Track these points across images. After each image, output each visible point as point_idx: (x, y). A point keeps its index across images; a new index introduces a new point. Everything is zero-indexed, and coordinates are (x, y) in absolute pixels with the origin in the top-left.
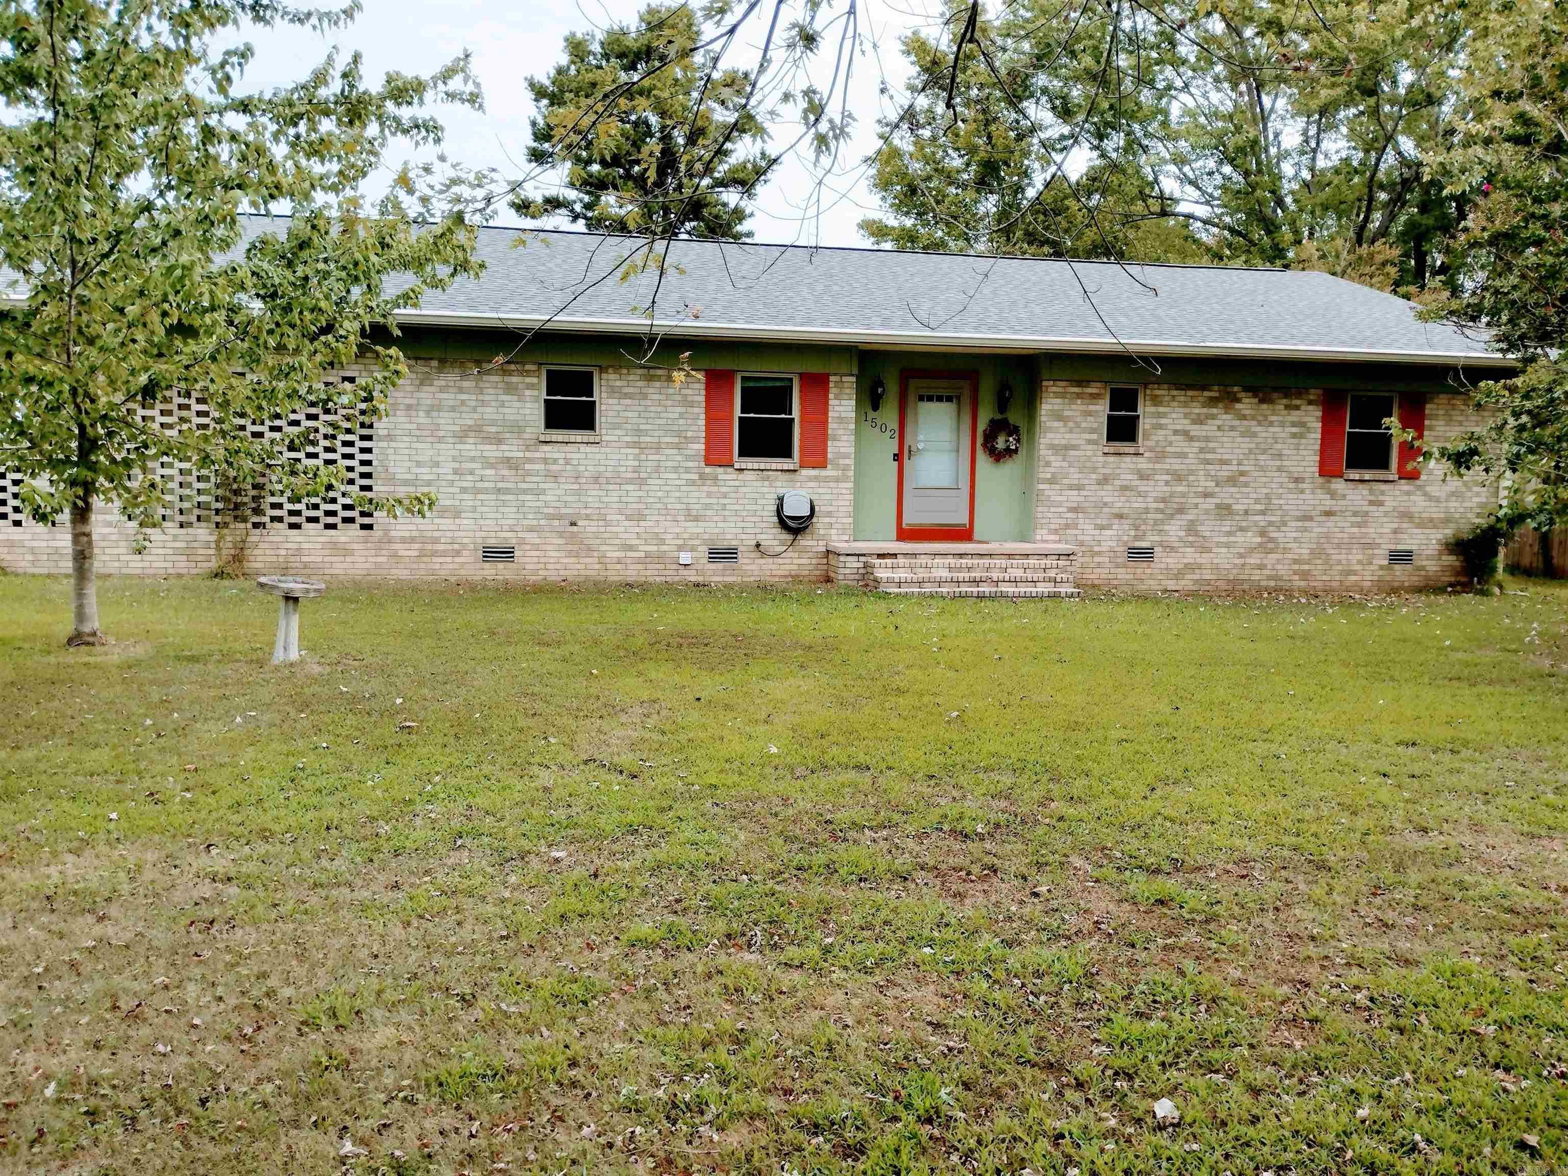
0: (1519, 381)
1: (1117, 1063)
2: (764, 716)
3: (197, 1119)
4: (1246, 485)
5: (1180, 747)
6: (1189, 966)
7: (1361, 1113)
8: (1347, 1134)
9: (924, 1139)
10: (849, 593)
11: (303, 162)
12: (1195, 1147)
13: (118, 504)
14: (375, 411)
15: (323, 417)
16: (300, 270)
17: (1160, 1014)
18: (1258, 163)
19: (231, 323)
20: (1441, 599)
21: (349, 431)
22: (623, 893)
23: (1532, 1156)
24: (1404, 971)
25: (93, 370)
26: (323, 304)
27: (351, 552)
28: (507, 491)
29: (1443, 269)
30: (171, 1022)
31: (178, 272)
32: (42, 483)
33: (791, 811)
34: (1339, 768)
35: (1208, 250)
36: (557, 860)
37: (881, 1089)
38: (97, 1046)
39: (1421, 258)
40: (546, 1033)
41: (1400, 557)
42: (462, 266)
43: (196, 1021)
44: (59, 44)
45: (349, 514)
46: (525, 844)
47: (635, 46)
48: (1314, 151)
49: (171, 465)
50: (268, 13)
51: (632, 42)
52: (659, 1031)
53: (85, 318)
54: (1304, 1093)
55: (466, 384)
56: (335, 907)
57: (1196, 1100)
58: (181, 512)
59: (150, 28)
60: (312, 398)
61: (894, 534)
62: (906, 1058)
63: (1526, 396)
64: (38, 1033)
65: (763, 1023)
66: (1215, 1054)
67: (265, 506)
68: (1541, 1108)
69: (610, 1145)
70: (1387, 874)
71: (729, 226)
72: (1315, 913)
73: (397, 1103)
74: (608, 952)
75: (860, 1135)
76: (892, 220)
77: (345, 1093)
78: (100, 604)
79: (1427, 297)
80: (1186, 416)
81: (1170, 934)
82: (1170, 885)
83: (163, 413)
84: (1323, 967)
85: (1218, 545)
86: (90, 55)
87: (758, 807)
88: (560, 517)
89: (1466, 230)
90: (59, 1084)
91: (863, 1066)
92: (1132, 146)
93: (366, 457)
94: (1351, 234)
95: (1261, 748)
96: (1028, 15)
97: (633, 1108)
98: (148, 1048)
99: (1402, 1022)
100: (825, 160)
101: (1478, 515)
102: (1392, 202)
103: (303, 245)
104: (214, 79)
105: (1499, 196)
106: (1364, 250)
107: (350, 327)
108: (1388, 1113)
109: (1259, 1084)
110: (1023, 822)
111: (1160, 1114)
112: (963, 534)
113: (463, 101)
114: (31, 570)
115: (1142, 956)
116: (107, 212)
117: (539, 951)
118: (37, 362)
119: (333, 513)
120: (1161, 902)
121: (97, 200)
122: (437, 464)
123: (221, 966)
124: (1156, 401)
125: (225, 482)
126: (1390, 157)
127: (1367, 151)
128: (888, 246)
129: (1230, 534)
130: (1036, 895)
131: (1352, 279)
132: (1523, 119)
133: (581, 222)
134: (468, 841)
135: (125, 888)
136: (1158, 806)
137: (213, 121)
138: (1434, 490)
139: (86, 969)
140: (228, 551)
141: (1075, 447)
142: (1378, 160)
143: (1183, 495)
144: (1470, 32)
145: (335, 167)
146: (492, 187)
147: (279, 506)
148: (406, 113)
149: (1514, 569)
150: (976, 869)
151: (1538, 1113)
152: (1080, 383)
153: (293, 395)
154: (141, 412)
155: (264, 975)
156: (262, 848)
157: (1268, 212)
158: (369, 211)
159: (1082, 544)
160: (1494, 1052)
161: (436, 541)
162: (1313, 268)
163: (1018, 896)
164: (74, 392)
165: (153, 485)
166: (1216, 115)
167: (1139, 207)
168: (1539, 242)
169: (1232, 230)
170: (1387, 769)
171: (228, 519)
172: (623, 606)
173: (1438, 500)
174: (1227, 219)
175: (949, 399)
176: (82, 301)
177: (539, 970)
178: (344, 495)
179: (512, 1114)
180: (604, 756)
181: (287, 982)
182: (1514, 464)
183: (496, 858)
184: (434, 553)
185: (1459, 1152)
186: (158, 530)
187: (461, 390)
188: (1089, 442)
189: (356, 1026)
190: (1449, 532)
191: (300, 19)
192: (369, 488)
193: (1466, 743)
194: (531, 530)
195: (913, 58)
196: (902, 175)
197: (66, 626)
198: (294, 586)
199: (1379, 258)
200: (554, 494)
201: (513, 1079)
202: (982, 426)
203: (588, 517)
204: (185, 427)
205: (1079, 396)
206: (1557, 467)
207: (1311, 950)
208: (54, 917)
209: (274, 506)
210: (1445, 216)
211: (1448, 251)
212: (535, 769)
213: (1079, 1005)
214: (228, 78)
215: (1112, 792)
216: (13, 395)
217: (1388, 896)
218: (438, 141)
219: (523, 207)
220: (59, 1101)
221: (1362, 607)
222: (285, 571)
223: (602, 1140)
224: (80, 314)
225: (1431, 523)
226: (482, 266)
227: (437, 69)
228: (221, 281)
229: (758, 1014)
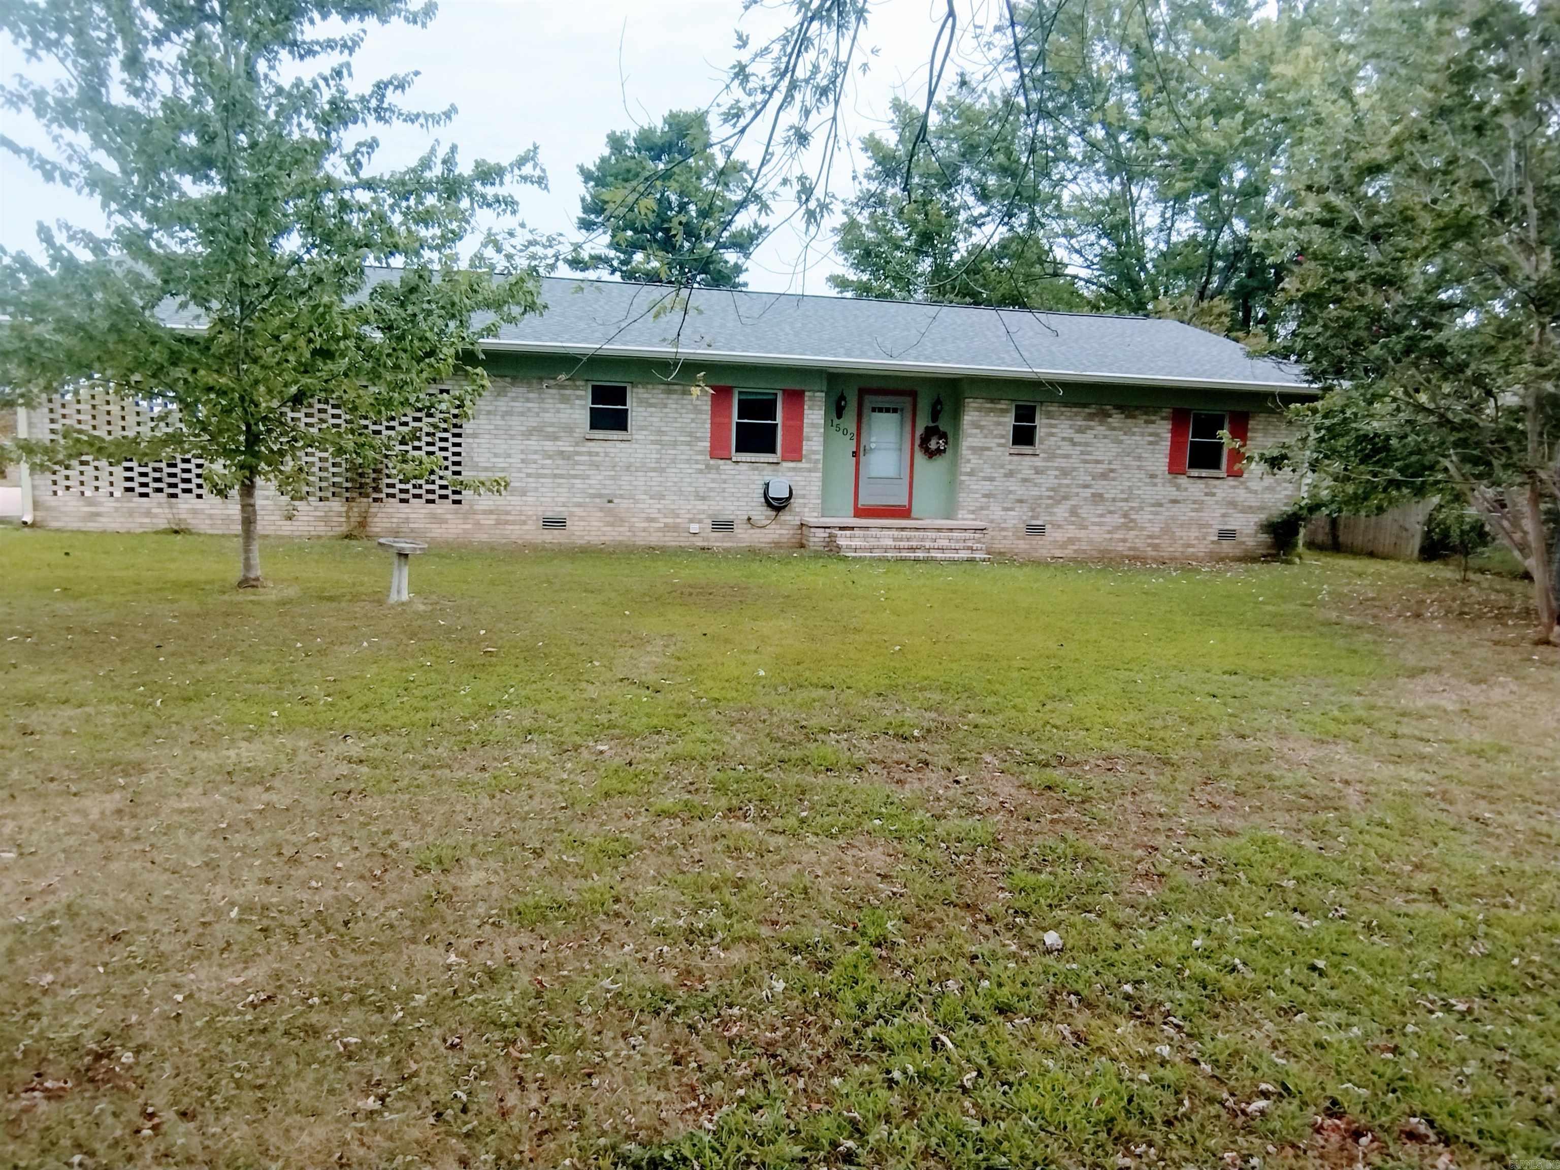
0: (1319, 404)
1: (1017, 905)
2: (754, 648)
3: (342, 936)
4: (1114, 479)
5: (1064, 673)
6: (1071, 835)
7: (1196, 943)
8: (1186, 958)
9: (875, 958)
10: (817, 555)
11: (413, 228)
12: (1074, 966)
13: (275, 483)
14: (466, 415)
15: (425, 420)
16: (410, 309)
17: (1048, 869)
18: (1128, 237)
19: (358, 348)
20: (1256, 566)
21: (445, 430)
22: (650, 777)
23: (1320, 975)
24: (1227, 840)
25: (257, 382)
26: (428, 334)
27: (445, 521)
28: (561, 476)
29: (1264, 320)
30: (321, 865)
31: (321, 310)
32: (218, 466)
33: (775, 719)
34: (1182, 690)
35: (1089, 302)
36: (601, 752)
37: (843, 922)
38: (268, 882)
39: (1247, 311)
40: (596, 877)
41: (1226, 535)
42: (530, 307)
43: (339, 865)
44: (232, 137)
45: (444, 492)
46: (577, 739)
47: (660, 142)
48: (1170, 229)
49: (313, 455)
50: (388, 114)
51: (658, 138)
52: (680, 878)
53: (250, 343)
54: (1154, 928)
55: (531, 395)
56: (439, 783)
57: (1074, 932)
58: (320, 489)
59: (299, 125)
60: (420, 405)
61: (851, 512)
62: (862, 899)
63: (1325, 416)
64: (224, 871)
65: (756, 873)
66: (1088, 899)
67: (382, 486)
68: (1327, 940)
69: (645, 960)
70: (1215, 767)
71: (729, 278)
72: (1162, 797)
73: (487, 927)
74: (642, 820)
75: (828, 955)
76: (852, 275)
77: (450, 919)
78: (261, 557)
79: (1252, 340)
80: (1071, 427)
81: (1056, 811)
82: (1057, 775)
83: (307, 415)
84: (1168, 837)
85: (1095, 524)
86: (254, 145)
87: (751, 714)
88: (600, 496)
89: (1283, 289)
90: (240, 906)
91: (829, 904)
92: (1033, 223)
93: (457, 449)
94: (1196, 293)
95: (1123, 675)
96: (957, 122)
97: (661, 933)
98: (304, 884)
99: (1226, 877)
100: (813, 229)
101: (1286, 504)
102: (1228, 268)
103: (413, 290)
104: (349, 164)
105: (1310, 265)
106: (1205, 304)
107: (447, 351)
108: (1215, 944)
109: (1120, 921)
110: (948, 728)
111: (1048, 942)
112: (904, 512)
113: (532, 182)
114: (210, 531)
115: (1035, 827)
116: (266, 264)
117: (589, 819)
118: (216, 376)
119: (433, 492)
120: (1049, 788)
121: (260, 255)
122: (509, 456)
123: (356, 825)
124: (1049, 415)
125: (353, 467)
126: (1226, 236)
127: (1209, 230)
128: (849, 295)
129: (1101, 516)
130: (957, 782)
131: (1196, 326)
132: (1328, 207)
133: (618, 274)
134: (535, 737)
135: (285, 767)
136: (1047, 717)
137: (347, 195)
138: (1254, 485)
139: (258, 825)
140: (355, 519)
141: (989, 449)
142: (1217, 237)
143: (1068, 486)
144: (1288, 141)
145: (438, 232)
146: (559, 247)
147: (393, 486)
148: (490, 191)
149: (1311, 545)
150: (913, 763)
151: (1325, 945)
152: (992, 401)
153: (405, 403)
154: (290, 415)
155: (388, 832)
156: (384, 739)
157: (1134, 274)
158: (463, 265)
159: (992, 521)
160: (1293, 900)
161: (508, 513)
162: (1167, 317)
163: (944, 783)
164: (242, 399)
165: (301, 469)
166: (1096, 200)
167: (1037, 269)
168: (1338, 301)
169: (1108, 289)
170: (1216, 692)
171: (355, 495)
172: (648, 563)
173: (1256, 492)
174: (1103, 279)
175: (895, 411)
176: (249, 331)
177: (589, 832)
178: (441, 478)
179: (573, 936)
180: (634, 675)
181: (405, 837)
182: (1314, 466)
183: (557, 750)
184: (507, 522)
185: (1267, 972)
186: (304, 503)
187: (528, 400)
188: (1000, 445)
189: (456, 870)
190: (1262, 517)
191: (412, 118)
192: (458, 473)
193: (1274, 673)
194: (579, 505)
195: (870, 154)
196: (859, 240)
197: (236, 573)
198: (406, 546)
199: (1216, 311)
200: (596, 479)
201: (573, 910)
202: (920, 431)
203: (621, 497)
204: (324, 426)
205: (992, 410)
206: (1346, 469)
207: (1159, 823)
208: (233, 787)
209: (389, 486)
210: (1266, 280)
211: (1269, 304)
212: (584, 685)
213: (989, 862)
214: (359, 163)
215: (1014, 707)
216: (197, 401)
217: (1216, 785)
218: (514, 212)
219: (576, 263)
220: (240, 921)
221: (1198, 572)
222: (396, 534)
223: (639, 956)
224: (246, 340)
225: (1250, 510)
226: (545, 307)
227: (513, 158)
228: (352, 317)
229: (752, 866)
